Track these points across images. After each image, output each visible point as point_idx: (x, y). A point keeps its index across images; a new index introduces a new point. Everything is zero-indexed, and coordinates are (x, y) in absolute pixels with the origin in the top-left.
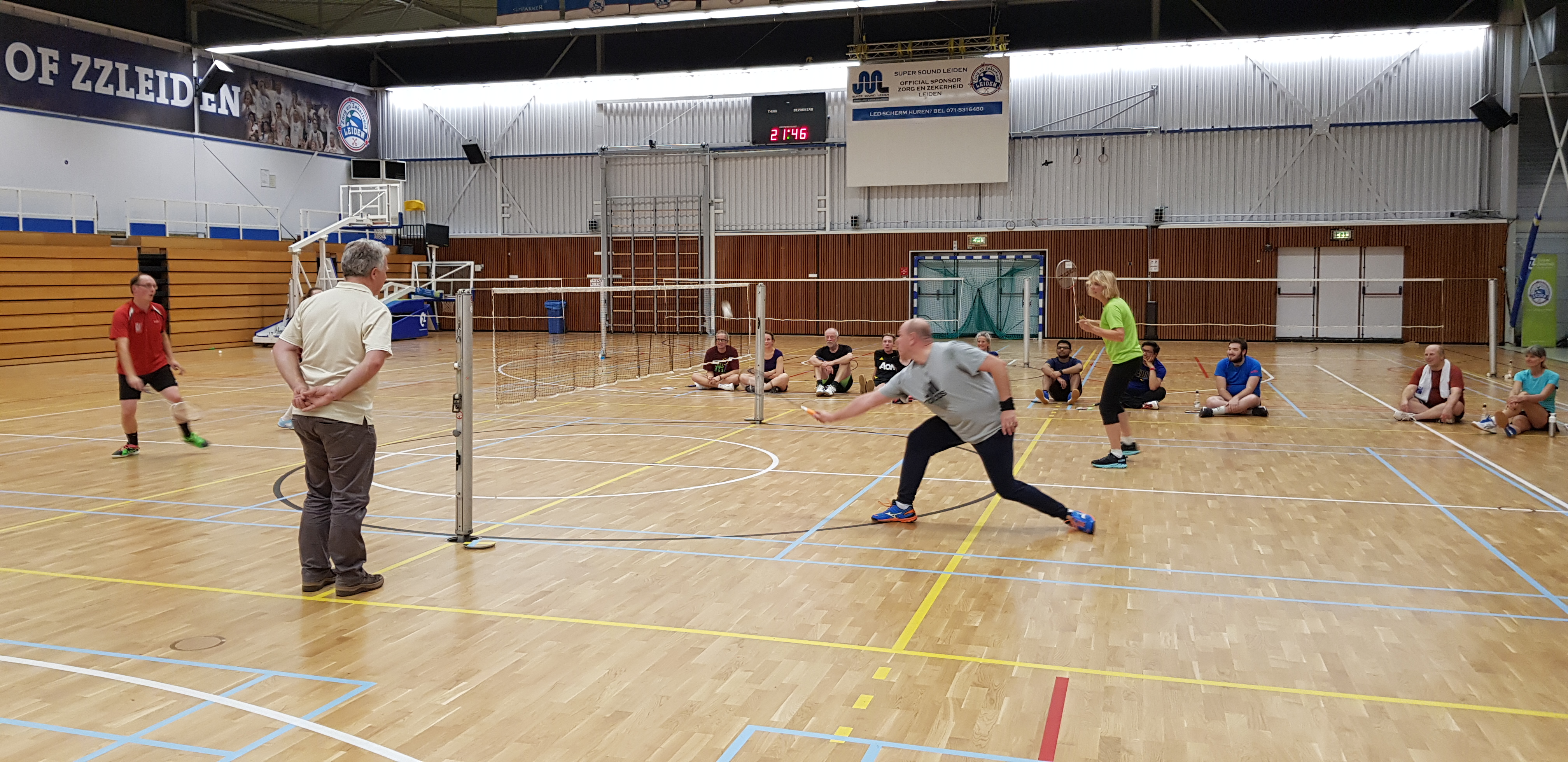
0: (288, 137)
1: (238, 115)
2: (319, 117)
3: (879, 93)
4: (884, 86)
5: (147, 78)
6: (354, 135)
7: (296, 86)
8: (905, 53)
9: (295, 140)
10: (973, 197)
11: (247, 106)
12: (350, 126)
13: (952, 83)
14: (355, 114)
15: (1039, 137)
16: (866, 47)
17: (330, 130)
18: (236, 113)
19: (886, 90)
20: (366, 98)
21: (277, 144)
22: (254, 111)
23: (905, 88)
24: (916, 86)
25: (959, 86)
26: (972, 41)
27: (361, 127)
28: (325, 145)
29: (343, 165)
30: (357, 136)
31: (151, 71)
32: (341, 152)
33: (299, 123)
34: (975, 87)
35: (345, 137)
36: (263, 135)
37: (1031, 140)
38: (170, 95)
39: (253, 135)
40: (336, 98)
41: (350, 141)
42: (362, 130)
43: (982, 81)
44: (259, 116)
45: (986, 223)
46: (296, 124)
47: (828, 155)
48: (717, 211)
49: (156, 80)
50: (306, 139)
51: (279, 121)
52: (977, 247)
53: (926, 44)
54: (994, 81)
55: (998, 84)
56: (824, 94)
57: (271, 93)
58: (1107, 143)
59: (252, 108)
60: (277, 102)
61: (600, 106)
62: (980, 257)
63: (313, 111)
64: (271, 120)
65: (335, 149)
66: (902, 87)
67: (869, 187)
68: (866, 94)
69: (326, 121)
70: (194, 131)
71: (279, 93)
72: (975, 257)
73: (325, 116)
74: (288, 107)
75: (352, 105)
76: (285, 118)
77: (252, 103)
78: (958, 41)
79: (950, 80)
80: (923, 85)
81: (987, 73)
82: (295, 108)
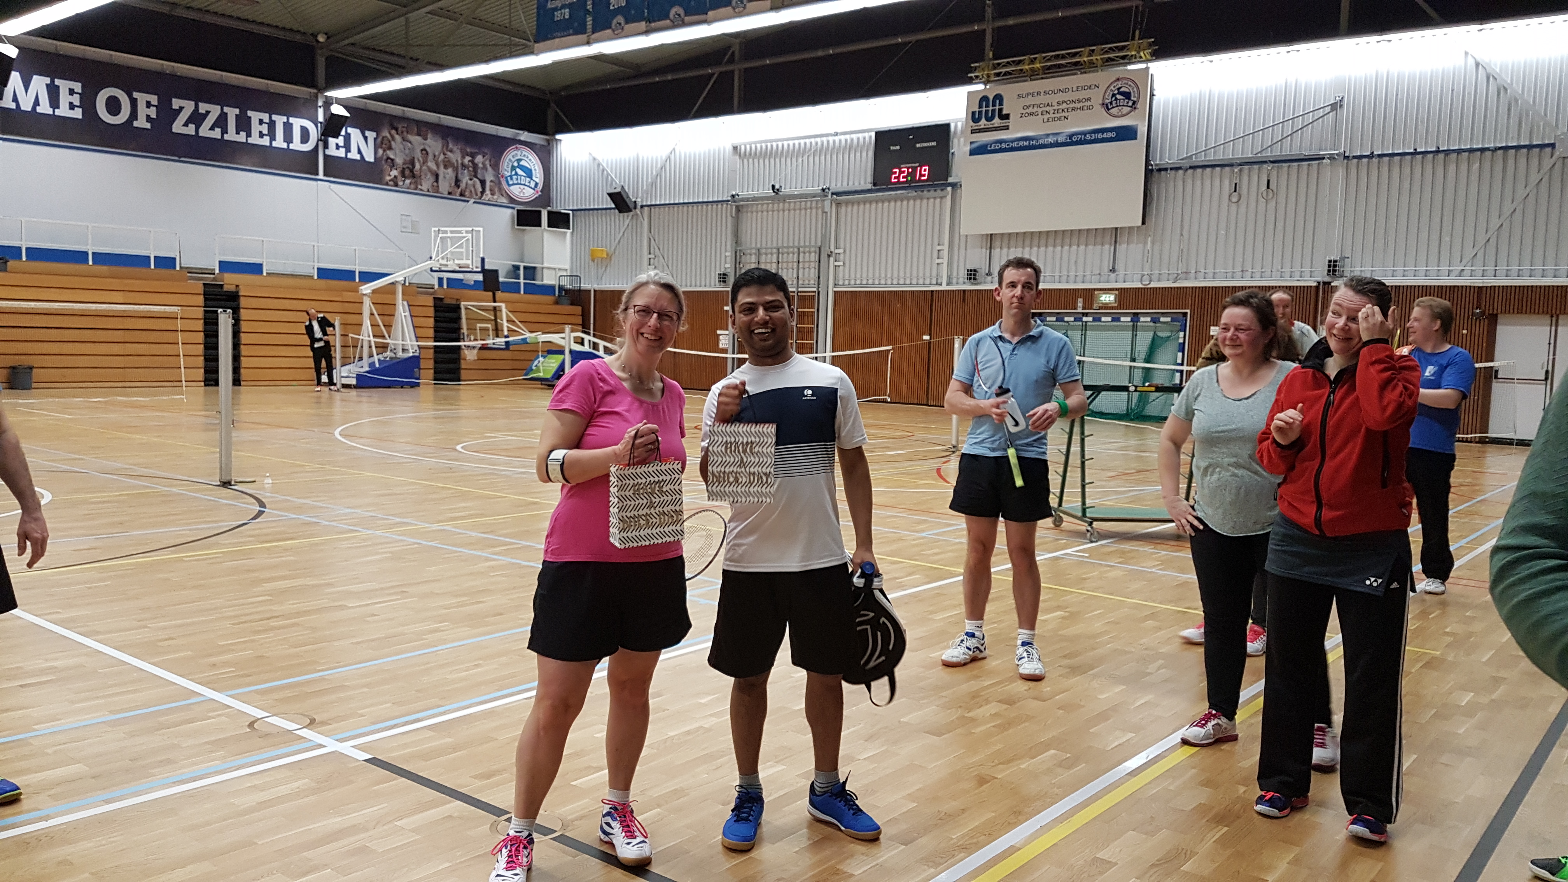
0: (435, 184)
1: (372, 160)
2: (475, 166)
3: (1000, 121)
4: (1004, 112)
5: (261, 122)
6: (520, 184)
7: (446, 133)
8: (1032, 70)
9: (445, 186)
10: (1107, 247)
11: (384, 151)
12: (516, 174)
13: (1081, 104)
14: (522, 163)
15: (1191, 167)
16: (991, 65)
17: (489, 177)
18: (370, 157)
19: (1007, 117)
20: (538, 147)
21: (421, 190)
22: (392, 157)
23: (1027, 113)
24: (1040, 110)
25: (1089, 108)
26: (1108, 49)
27: (530, 175)
28: (483, 193)
29: (507, 215)
30: (524, 185)
31: (267, 115)
32: (504, 200)
33: (450, 170)
34: (1107, 108)
35: (509, 185)
36: (404, 181)
37: (1181, 172)
38: (288, 138)
39: (391, 180)
40: (499, 146)
41: (515, 191)
42: (531, 179)
43: (1116, 99)
44: (399, 161)
45: (1121, 277)
46: (446, 171)
47: (949, 197)
48: (837, 264)
49: (272, 125)
50: (458, 187)
51: (424, 168)
52: (1105, 306)
53: (1057, 57)
54: (1129, 98)
55: (1134, 102)
56: (948, 126)
57: (416, 139)
58: (1274, 173)
59: (390, 154)
60: (422, 147)
61: (735, 148)
62: (1109, 319)
63: (468, 158)
64: (414, 166)
65: (495, 197)
66: (1024, 112)
67: (991, 235)
68: (986, 123)
69: (485, 168)
70: (317, 174)
71: (426, 139)
72: (1103, 319)
73: (483, 163)
74: (437, 154)
75: (519, 154)
76: (432, 165)
77: (390, 148)
78: (1094, 51)
79: (1079, 101)
80: (1048, 109)
81: (1122, 90)
82: (445, 154)
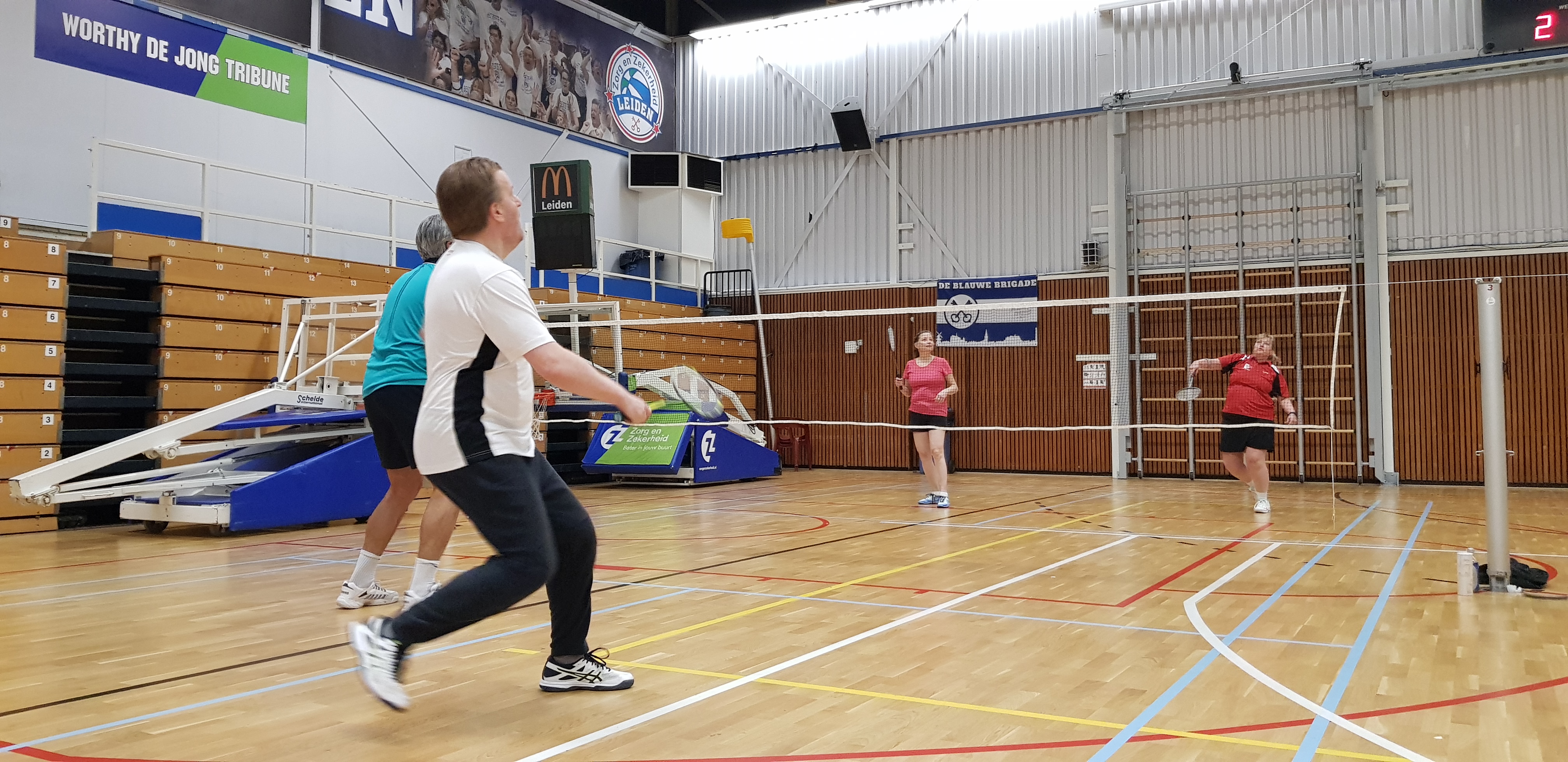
0: (511, 94)
2: (572, 70)
6: (634, 112)
9: (527, 100)
12: (629, 94)
14: (637, 76)
17: (591, 94)
18: (405, 26)
20: (657, 52)
22: (444, 32)
27: (646, 99)
30: (639, 114)
32: (613, 139)
33: (534, 73)
35: (620, 113)
36: (462, 82)
40: (607, 41)
41: (627, 121)
42: (649, 106)
44: (455, 41)
46: (528, 73)
48: (1393, 207)
50: (547, 105)
51: (495, 61)
59: (441, 26)
60: (492, 22)
61: (1107, 15)
63: (561, 55)
64: (478, 56)
69: (585, 76)
70: (308, 44)
73: (583, 69)
75: (633, 59)
76: (506, 57)
82: (527, 42)
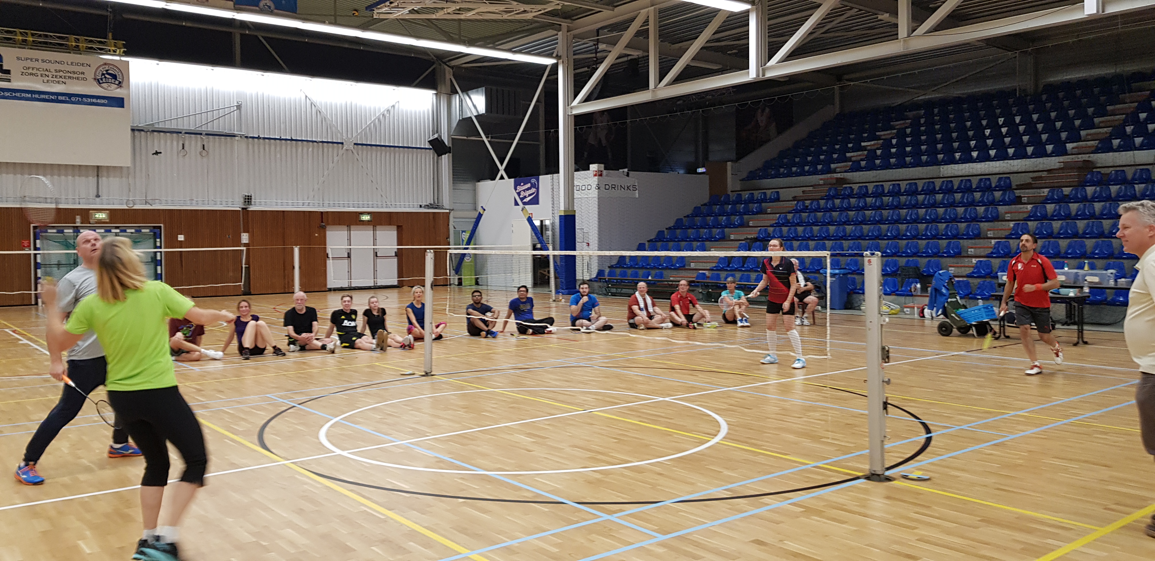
3: (1, 74)
4: (5, 68)
8: (24, 41)
10: (91, 178)
13: (76, 76)
15: (152, 131)
23: (27, 73)
24: (39, 73)
25: (83, 79)
26: (91, 41)
34: (99, 82)
43: (105, 77)
45: (106, 201)
52: (100, 221)
53: (46, 36)
54: (116, 79)
58: (206, 141)
66: (25, 71)
78: (78, 40)
79: (74, 73)
80: (47, 73)
81: (109, 72)
